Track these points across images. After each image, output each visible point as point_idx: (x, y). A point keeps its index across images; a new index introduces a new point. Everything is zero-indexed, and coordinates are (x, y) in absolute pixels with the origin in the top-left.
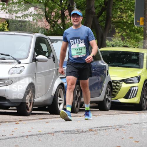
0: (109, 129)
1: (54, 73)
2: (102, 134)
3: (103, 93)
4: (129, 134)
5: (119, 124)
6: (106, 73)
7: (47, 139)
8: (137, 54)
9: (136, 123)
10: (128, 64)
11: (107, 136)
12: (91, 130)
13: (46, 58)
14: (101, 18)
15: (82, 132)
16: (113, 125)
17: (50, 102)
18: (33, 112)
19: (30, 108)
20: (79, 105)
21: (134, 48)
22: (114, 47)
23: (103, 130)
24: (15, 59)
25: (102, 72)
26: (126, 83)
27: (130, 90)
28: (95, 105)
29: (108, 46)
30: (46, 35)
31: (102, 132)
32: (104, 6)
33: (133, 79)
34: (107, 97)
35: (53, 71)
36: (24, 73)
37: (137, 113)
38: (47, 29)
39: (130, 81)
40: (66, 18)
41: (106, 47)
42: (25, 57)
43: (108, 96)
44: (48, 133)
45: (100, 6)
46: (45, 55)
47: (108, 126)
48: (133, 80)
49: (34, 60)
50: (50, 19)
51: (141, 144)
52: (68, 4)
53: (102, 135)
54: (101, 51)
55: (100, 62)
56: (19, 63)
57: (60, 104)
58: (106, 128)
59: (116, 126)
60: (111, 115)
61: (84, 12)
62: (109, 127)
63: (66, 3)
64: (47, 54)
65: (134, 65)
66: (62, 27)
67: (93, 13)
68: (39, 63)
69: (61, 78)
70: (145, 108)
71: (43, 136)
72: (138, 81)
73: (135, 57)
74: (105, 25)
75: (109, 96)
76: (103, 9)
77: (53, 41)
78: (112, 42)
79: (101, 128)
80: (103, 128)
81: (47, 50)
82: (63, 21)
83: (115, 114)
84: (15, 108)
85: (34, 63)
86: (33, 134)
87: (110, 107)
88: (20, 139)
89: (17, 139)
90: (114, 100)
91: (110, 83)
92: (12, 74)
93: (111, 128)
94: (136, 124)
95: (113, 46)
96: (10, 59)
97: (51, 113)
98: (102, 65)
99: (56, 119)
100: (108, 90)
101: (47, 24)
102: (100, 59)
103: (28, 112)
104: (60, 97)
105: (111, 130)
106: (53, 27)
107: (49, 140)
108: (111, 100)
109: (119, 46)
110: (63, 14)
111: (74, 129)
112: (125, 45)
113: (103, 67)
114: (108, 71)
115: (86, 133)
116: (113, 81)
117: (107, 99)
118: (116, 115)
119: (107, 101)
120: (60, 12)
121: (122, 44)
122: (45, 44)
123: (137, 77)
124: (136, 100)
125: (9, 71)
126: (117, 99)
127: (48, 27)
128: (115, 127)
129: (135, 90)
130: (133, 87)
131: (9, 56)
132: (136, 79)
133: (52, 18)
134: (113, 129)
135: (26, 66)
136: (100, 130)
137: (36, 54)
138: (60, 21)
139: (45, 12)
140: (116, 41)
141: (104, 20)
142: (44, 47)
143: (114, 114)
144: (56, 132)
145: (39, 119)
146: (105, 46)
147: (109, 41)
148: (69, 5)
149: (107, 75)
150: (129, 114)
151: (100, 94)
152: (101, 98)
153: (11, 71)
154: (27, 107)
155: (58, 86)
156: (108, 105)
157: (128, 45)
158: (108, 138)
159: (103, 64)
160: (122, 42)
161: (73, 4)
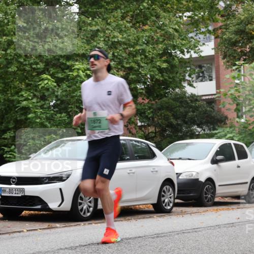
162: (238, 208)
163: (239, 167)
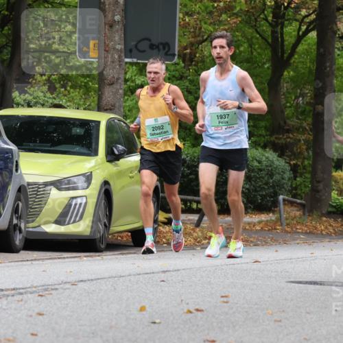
0: (21, 294)
2: (4, 307)
4: (67, 304)
5: (43, 283)
6: (12, 167)
8: (84, 123)
9: (82, 281)
10: (63, 146)
11: (15, 309)
16: (29, 285)
21: (78, 109)
22: (31, 107)
23: (8, 296)
26: (59, 189)
27: (69, 206)
29: (18, 105)
32: (6, 13)
33: (75, 179)
34: (15, 221)
37: (85, 256)
39: (69, 183)
41: (13, 107)
43: (17, 218)
47: (18, 287)
48: (75, 183)
51: (94, 328)
53: (4, 309)
54: (1, 117)
58: (13, 292)
59: (35, 287)
60: (24, 263)
62: (21, 291)
65: (77, 149)
70: (103, 246)
72: (86, 185)
73: (78, 131)
74: (9, 56)
75: (20, 218)
76: (5, 21)
78: (27, 95)
80: (5, 293)
83: (35, 260)
87: (23, 244)
90: (32, 227)
91: (21, 190)
93: (25, 293)
94: (82, 283)
95: (29, 106)
98: (3, 149)
100: (18, 205)
105: (25, 296)
108: (25, 227)
109: (43, 105)
112: (56, 102)
113: (7, 153)
114: (17, 162)
116: (29, 184)
117: (16, 225)
118: (37, 262)
119: (15, 230)
121: (50, 101)
123: (83, 175)
124: (82, 227)
126: (39, 226)
128: (34, 289)
129: (81, 204)
130: (76, 198)
132: (83, 179)
134: (29, 295)
140: (35, 94)
141: (6, 45)
143: (32, 260)
146: (11, 104)
147: (20, 94)
149: (17, 170)
150: (66, 260)
156: (18, 239)
157: (63, 102)
158: (19, 315)
159: (6, 146)
160: (48, 95)
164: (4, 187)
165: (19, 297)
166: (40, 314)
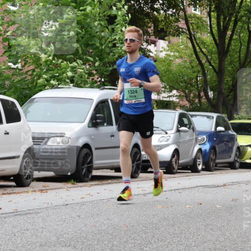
1: (194, 140)
3: (233, 155)
7: (191, 192)
12: (225, 185)
13: (188, 129)
14: (230, 97)
15: (218, 186)
17: (191, 163)
18: (178, 171)
19: (176, 168)
20: (214, 165)
24: (163, 130)
25: (232, 139)
28: (227, 165)
29: (236, 119)
30: (187, 111)
31: (234, 187)
32: (232, 88)
34: (236, 159)
35: (193, 139)
36: (170, 141)
38: (187, 107)
40: (202, 97)
42: (171, 128)
44: (192, 188)
45: (229, 88)
46: (186, 127)
49: (178, 131)
50: (190, 99)
52: (202, 88)
54: (231, 123)
55: (230, 132)
56: (166, 133)
57: (199, 165)
61: (216, 93)
63: (202, 87)
64: (188, 126)
66: (199, 105)
67: (224, 94)
68: (182, 133)
69: (200, 144)
71: (187, 190)
75: (238, 158)
76: (231, 90)
77: (192, 116)
78: (239, 116)
79: (233, 184)
81: (187, 123)
82: (200, 101)
84: (164, 168)
85: (178, 133)
86: (179, 188)
87: (239, 166)
88: (170, 192)
89: (167, 192)
90: (242, 161)
91: (238, 148)
92: (161, 142)
95: (240, 119)
96: (159, 130)
97: (192, 172)
99: (197, 176)
100: (237, 153)
101: (187, 102)
102: (230, 129)
103: (175, 171)
104: (199, 159)
106: (191, 104)
107: (192, 193)
108: (240, 161)
109: (245, 119)
110: (199, 94)
111: (211, 184)
113: (233, 135)
114: (236, 138)
115: (221, 187)
116: (241, 146)
119: (236, 162)
120: (197, 93)
121: (247, 117)
122: (186, 118)
125: (159, 140)
126: (244, 160)
127: (188, 105)
131: (158, 128)
133: (191, 98)
135: (172, 136)
136: (232, 185)
137: (179, 126)
138: (197, 101)
139: (186, 94)
141: (232, 99)
142: (186, 121)
144: (197, 187)
145: (183, 176)
146: (233, 119)
147: (237, 115)
148: (204, 88)
149: (236, 141)
151: (230, 157)
152: (231, 159)
153: (161, 140)
154: (173, 167)
155: (198, 151)
156: (237, 165)
159: (232, 133)
161: (207, 87)
162: (3, 194)
163: (7, 133)
164: (231, 148)
165: (239, 185)
166: (247, 191)
